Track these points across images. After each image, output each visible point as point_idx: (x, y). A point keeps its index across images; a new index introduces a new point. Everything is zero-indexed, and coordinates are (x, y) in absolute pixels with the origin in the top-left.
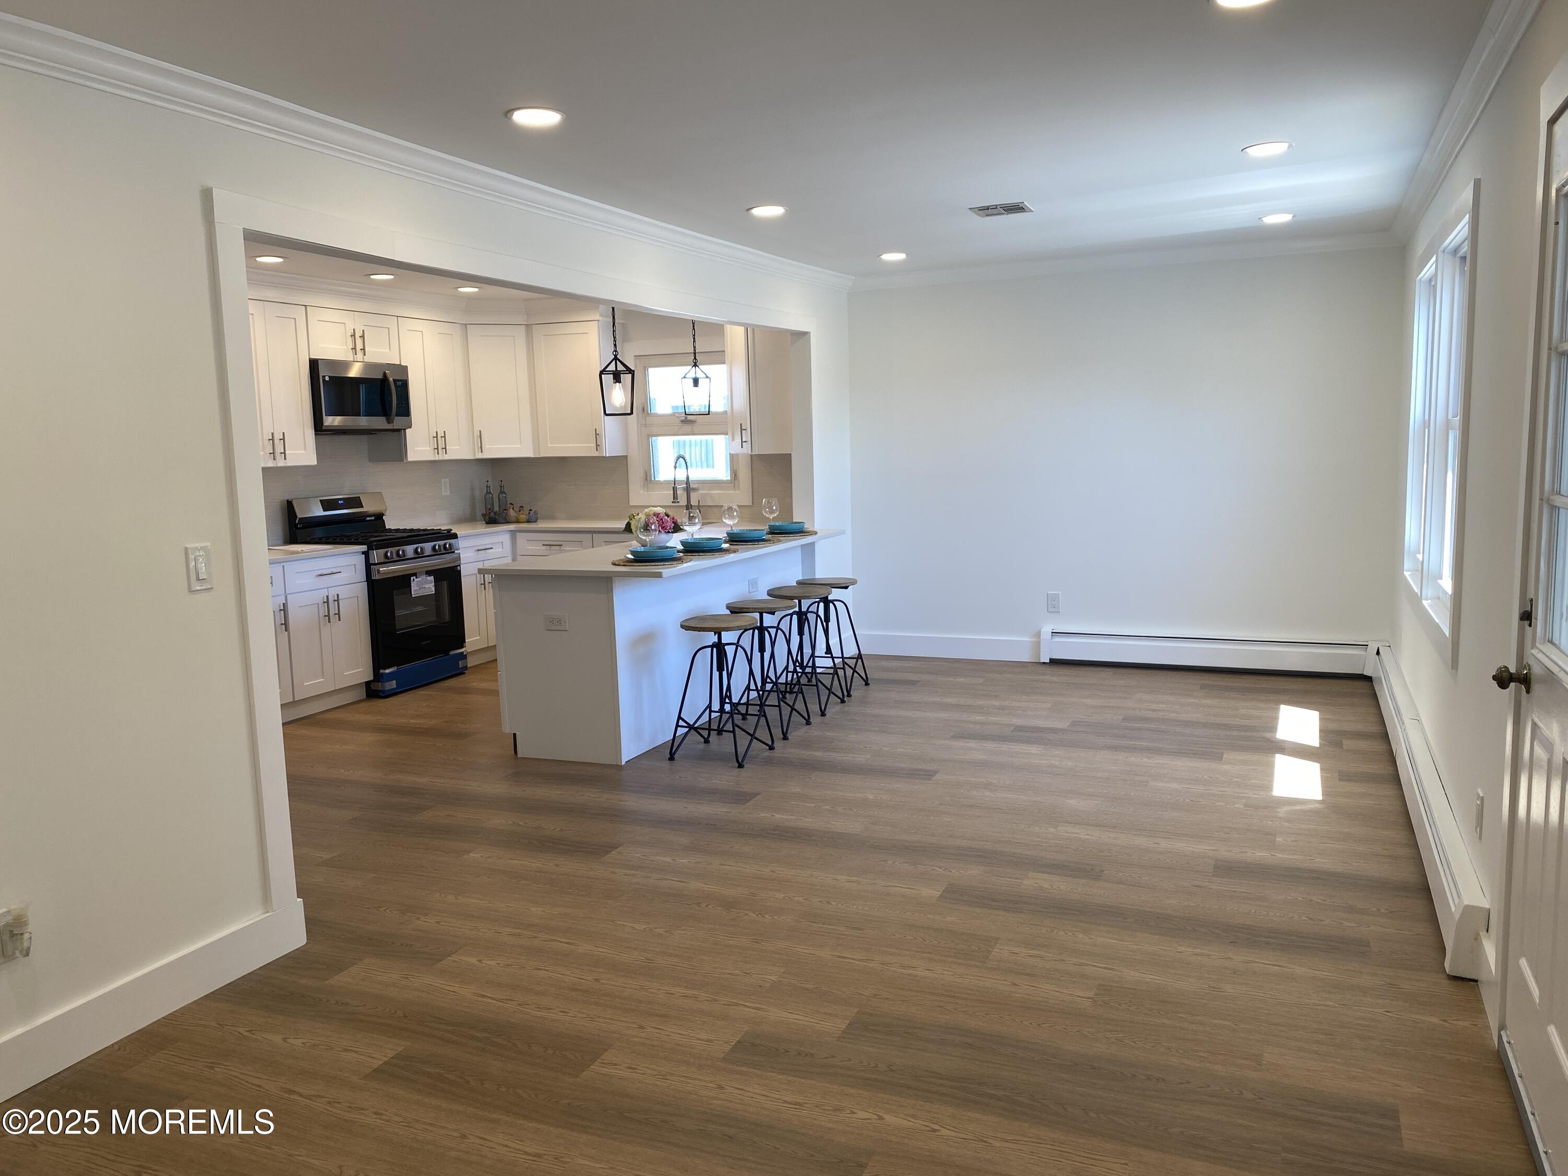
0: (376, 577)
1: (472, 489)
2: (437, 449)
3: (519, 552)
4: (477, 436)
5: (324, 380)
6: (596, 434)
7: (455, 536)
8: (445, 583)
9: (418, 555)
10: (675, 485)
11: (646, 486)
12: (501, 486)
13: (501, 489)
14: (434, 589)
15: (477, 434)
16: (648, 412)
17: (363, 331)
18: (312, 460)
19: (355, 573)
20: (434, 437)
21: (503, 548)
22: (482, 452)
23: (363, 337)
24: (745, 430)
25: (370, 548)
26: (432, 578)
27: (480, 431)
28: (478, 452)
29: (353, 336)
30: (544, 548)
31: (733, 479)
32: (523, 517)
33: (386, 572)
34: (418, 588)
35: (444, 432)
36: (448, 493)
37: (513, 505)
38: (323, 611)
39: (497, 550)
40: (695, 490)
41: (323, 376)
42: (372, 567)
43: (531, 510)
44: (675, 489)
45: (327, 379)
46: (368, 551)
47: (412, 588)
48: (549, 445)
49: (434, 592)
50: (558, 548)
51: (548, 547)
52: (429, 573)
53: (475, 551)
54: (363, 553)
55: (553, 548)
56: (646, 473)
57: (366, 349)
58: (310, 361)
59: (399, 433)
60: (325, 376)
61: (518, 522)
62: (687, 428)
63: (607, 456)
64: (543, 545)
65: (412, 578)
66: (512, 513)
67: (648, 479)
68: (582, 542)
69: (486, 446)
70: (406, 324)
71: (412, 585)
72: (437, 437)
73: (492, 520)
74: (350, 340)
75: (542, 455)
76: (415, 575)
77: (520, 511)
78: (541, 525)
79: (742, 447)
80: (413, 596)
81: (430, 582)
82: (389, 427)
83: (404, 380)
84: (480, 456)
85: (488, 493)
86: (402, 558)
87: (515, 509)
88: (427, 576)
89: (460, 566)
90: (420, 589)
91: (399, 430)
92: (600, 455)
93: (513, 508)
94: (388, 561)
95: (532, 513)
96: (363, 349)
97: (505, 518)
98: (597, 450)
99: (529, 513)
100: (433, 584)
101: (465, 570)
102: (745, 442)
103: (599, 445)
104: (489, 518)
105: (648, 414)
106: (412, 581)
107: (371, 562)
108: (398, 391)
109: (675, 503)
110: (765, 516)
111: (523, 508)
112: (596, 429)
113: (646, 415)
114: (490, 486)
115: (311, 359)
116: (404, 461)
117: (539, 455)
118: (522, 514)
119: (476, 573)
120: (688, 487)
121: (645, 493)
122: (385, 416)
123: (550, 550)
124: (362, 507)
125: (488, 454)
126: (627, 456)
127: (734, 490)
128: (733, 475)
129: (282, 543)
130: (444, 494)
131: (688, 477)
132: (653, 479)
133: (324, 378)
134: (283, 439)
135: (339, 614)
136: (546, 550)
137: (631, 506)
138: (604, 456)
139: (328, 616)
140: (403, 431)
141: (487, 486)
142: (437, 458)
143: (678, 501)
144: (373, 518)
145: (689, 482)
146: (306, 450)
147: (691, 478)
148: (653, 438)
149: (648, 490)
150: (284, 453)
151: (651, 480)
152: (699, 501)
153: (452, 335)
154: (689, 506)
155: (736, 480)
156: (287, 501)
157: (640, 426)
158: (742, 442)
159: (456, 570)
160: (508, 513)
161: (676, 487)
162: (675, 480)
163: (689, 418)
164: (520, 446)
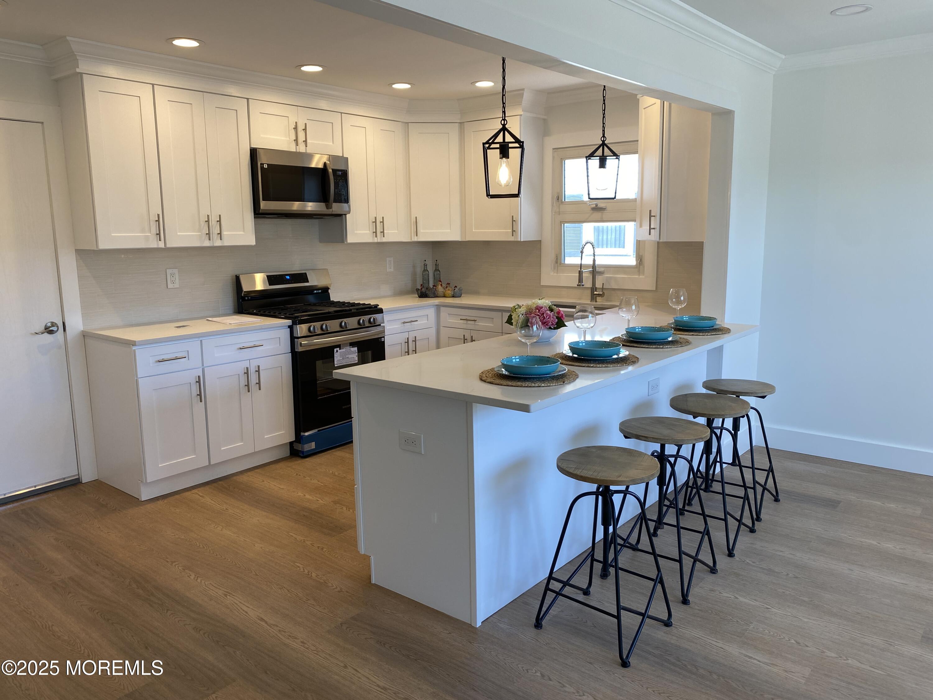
0: (299, 349)
1: (414, 267)
2: (376, 232)
3: (442, 324)
4: (414, 222)
5: (262, 168)
6: (513, 221)
7: (381, 311)
8: (370, 351)
9: (343, 330)
10: (581, 269)
11: (556, 268)
12: (436, 265)
13: (436, 268)
14: (357, 359)
15: (413, 220)
16: (562, 200)
17: (306, 124)
18: (251, 240)
19: (280, 345)
20: (373, 222)
21: (428, 321)
22: (417, 236)
23: (305, 130)
24: (654, 216)
25: (294, 323)
26: (356, 349)
27: (416, 217)
28: (414, 236)
29: (296, 128)
30: (462, 321)
31: (638, 264)
32: (449, 292)
33: (306, 345)
34: (341, 358)
35: (383, 218)
36: (392, 270)
37: (441, 282)
38: (243, 382)
39: (422, 322)
40: (601, 273)
41: (261, 164)
42: (296, 340)
43: (456, 287)
44: (580, 273)
45: (266, 166)
46: (292, 325)
47: (335, 358)
48: (474, 231)
49: (357, 362)
50: (473, 323)
51: (465, 322)
52: (352, 344)
53: (401, 323)
54: (289, 327)
55: (469, 322)
56: (557, 257)
57: (308, 141)
58: (251, 150)
59: (341, 217)
60: (263, 164)
61: (444, 296)
62: (598, 215)
63: (522, 240)
64: (461, 319)
65: (335, 350)
66: (440, 289)
67: (559, 262)
68: (493, 318)
69: (421, 230)
70: (349, 121)
71: (335, 356)
72: (375, 222)
73: (423, 295)
74: (293, 132)
75: (467, 239)
76: (339, 346)
77: (447, 287)
78: (465, 301)
79: (650, 234)
80: (336, 366)
81: (353, 353)
82: (329, 211)
83: (344, 170)
84: (415, 239)
85: (425, 270)
86: (325, 333)
87: (443, 285)
88: (351, 347)
89: (384, 337)
90: (343, 359)
91: (340, 215)
92: (516, 240)
93: (441, 285)
94: (311, 334)
95: (457, 289)
96: (305, 141)
97: (434, 293)
98: (513, 235)
99: (454, 289)
100: (357, 354)
101: (388, 341)
102: (654, 229)
103: (515, 231)
104: (421, 293)
105: (562, 202)
106: (335, 352)
107: (295, 335)
108: (336, 179)
109: (580, 285)
110: (671, 307)
111: (449, 284)
112: (513, 216)
113: (560, 203)
114: (427, 265)
115: (251, 148)
116: (345, 243)
117: (466, 239)
118: (449, 290)
119: (401, 343)
120: (594, 271)
121: (554, 274)
122: (324, 202)
123: (467, 324)
124: (309, 282)
125: (422, 238)
126: (541, 240)
127: (639, 275)
128: (639, 262)
129: (232, 312)
130: (388, 270)
131: (594, 261)
132: (563, 262)
133: (262, 166)
134: (220, 221)
135: (259, 383)
136: (463, 323)
137: (543, 286)
138: (518, 240)
139: (248, 385)
140: (344, 216)
141: (424, 265)
142: (376, 240)
143: (583, 284)
144: (317, 292)
145: (595, 266)
146: (244, 231)
147: (597, 263)
148: (565, 224)
149: (557, 273)
150: (220, 234)
151: (561, 263)
152: (603, 284)
153: (394, 131)
154: (594, 288)
155: (641, 266)
156: (236, 276)
157: (554, 213)
158: (650, 229)
159: (381, 341)
160: (437, 289)
161: (582, 271)
162: (581, 264)
163: (600, 205)
164: (450, 231)
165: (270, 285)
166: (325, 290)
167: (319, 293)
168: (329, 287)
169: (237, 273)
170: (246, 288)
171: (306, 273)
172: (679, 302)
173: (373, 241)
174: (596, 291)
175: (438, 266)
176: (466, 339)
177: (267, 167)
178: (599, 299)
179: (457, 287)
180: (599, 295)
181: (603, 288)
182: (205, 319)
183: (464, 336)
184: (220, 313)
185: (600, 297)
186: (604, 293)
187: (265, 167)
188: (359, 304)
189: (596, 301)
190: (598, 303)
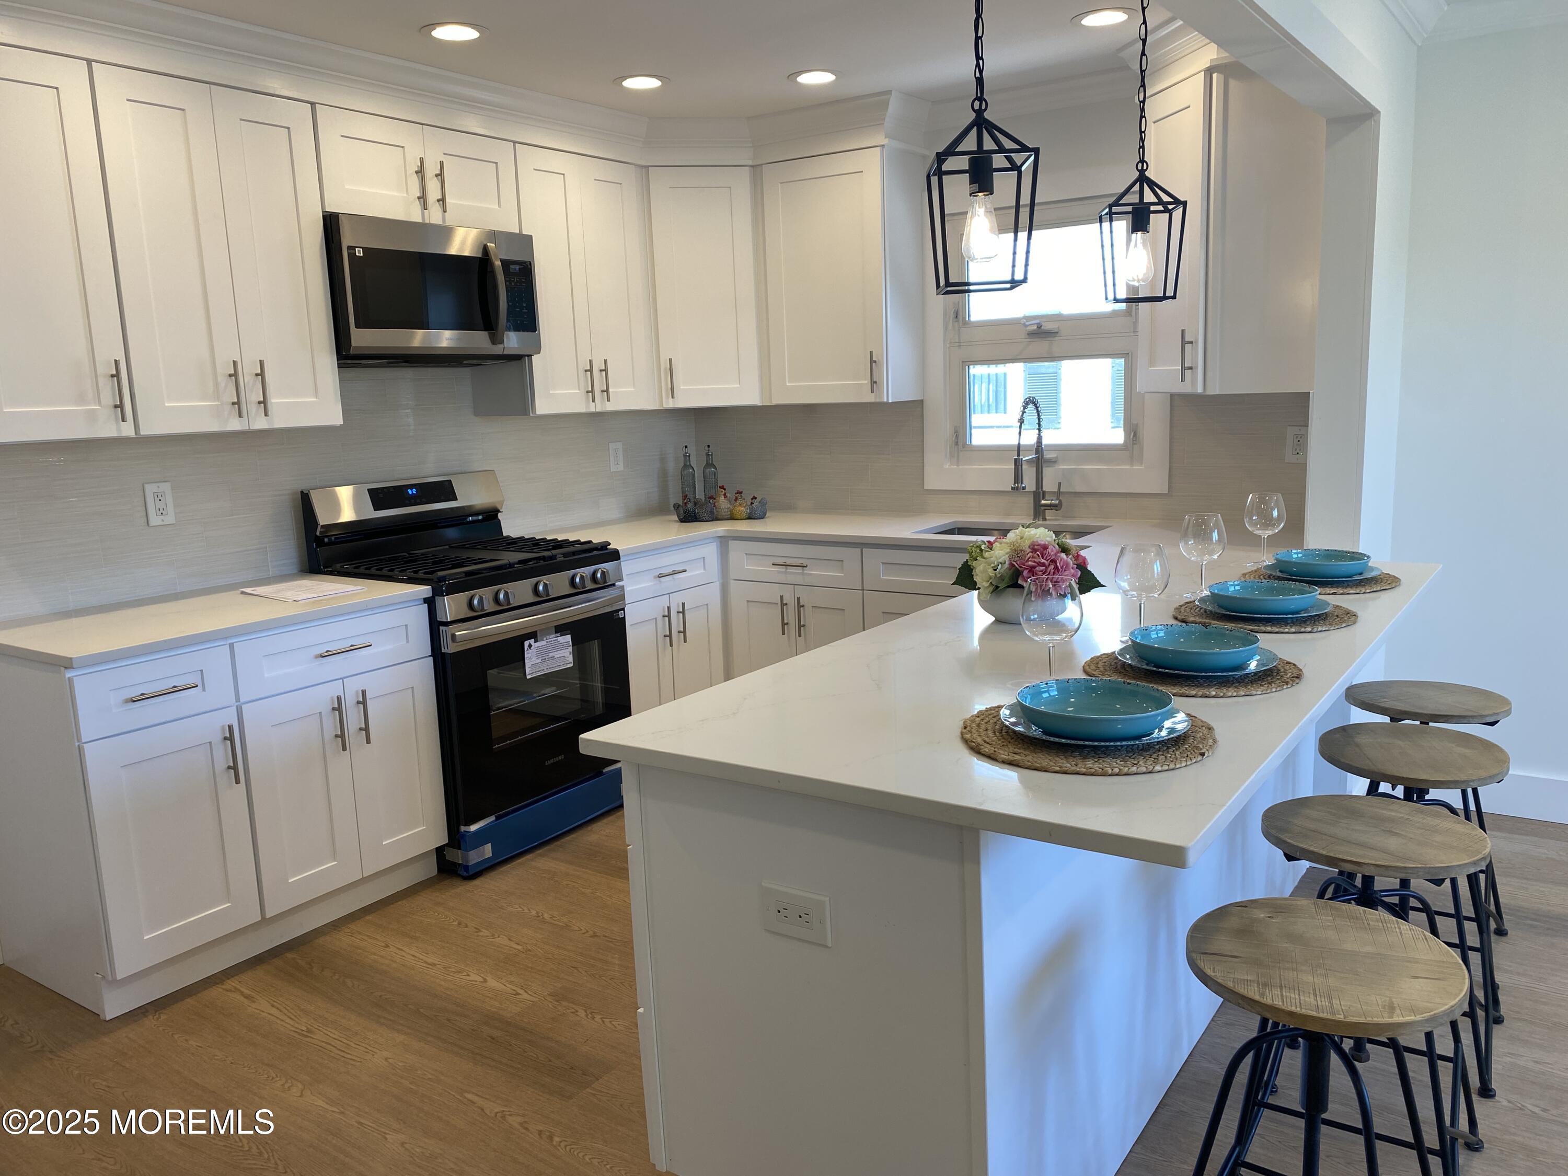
0: (449, 648)
1: (663, 460)
2: (592, 392)
3: (733, 574)
4: (665, 369)
5: (352, 256)
6: (872, 362)
7: (615, 555)
8: (596, 641)
9: (542, 600)
10: (1018, 455)
11: (955, 454)
12: (708, 455)
13: (707, 460)
14: (571, 659)
15: (665, 365)
16: (963, 319)
17: (441, 163)
18: (333, 416)
19: (407, 642)
20: (586, 371)
21: (705, 569)
22: (672, 397)
23: (440, 175)
25: (438, 592)
26: (569, 638)
27: (670, 360)
28: (668, 397)
29: (420, 172)
30: (776, 569)
31: (1130, 442)
32: (742, 510)
33: (465, 639)
34: (539, 660)
35: (605, 361)
36: (621, 467)
37: (725, 489)
38: (331, 727)
39: (694, 573)
40: (1052, 462)
41: (349, 248)
42: (441, 628)
43: (754, 498)
45: (359, 253)
46: (433, 597)
47: (526, 661)
49: (571, 665)
50: (799, 570)
51: (782, 569)
52: (561, 629)
53: (655, 577)
54: (426, 600)
55: (791, 570)
56: (956, 432)
57: (448, 200)
58: (324, 217)
59: (520, 360)
60: (354, 248)
61: (732, 518)
62: (1041, 346)
63: (890, 401)
64: (773, 565)
65: (526, 643)
66: (723, 504)
67: (961, 444)
68: (842, 561)
69: (680, 386)
70: (530, 159)
71: (526, 656)
72: (591, 370)
73: (689, 516)
74: (414, 181)
75: (775, 402)
76: (533, 635)
77: (736, 500)
78: (774, 525)
79: (1182, 380)
80: (528, 677)
81: (563, 646)
82: (497, 350)
83: (525, 262)
84: (670, 404)
85: (687, 466)
86: (504, 609)
87: (728, 495)
88: (559, 634)
89: (623, 609)
90: (544, 661)
91: (518, 358)
92: (878, 401)
93: (725, 495)
94: (475, 615)
95: (756, 503)
96: (442, 201)
97: (712, 512)
98: (872, 392)
99: (752, 503)
100: (570, 649)
101: (632, 616)
102: (1191, 368)
103: (876, 382)
104: (685, 512)
105: (964, 323)
106: (526, 650)
107: (440, 618)
108: (510, 281)
109: (1017, 488)
111: (741, 493)
112: (871, 353)
113: (961, 324)
114: (690, 455)
115: (325, 214)
116: (531, 415)
117: (771, 402)
118: (740, 505)
119: (656, 618)
120: (1039, 459)
121: (952, 467)
122: (485, 330)
123: (786, 573)
124: (457, 500)
125: (684, 401)
126: (922, 401)
127: (1132, 465)
128: (1132, 437)
129: (295, 571)
130: (612, 468)
131: (1040, 438)
132: (968, 443)
133: (353, 252)
134: (261, 374)
135: (366, 729)
136: (778, 572)
137: (928, 490)
138: (882, 401)
139: (342, 736)
140: (526, 358)
141: (685, 456)
142: (592, 409)
143: (1023, 485)
144: (475, 518)
145: (1042, 448)
146: (316, 394)
147: (1045, 441)
148: (971, 367)
149: (958, 466)
150: (264, 402)
151: (964, 445)
152: (1060, 484)
153: (621, 184)
154: (1039, 492)
155: (1135, 446)
156: (302, 492)
157: (948, 345)
158: (1183, 369)
159: (617, 617)
160: (716, 504)
161: (1022, 459)
162: (1019, 445)
163: (1047, 326)
164: (738, 386)
165: (377, 507)
166: (491, 516)
167: (478, 521)
168: (499, 508)
169: (303, 486)
170: (324, 518)
171: (451, 481)
172: (1268, 522)
173: (588, 411)
174: (1044, 498)
175: (712, 458)
176: (787, 604)
177: (362, 255)
178: (1049, 514)
179: (756, 498)
180: (1051, 506)
181: (1059, 493)
183: (782, 597)
184: (271, 574)
185: (1052, 509)
186: (1060, 501)
187: (357, 254)
188: (566, 543)
189: (1045, 519)
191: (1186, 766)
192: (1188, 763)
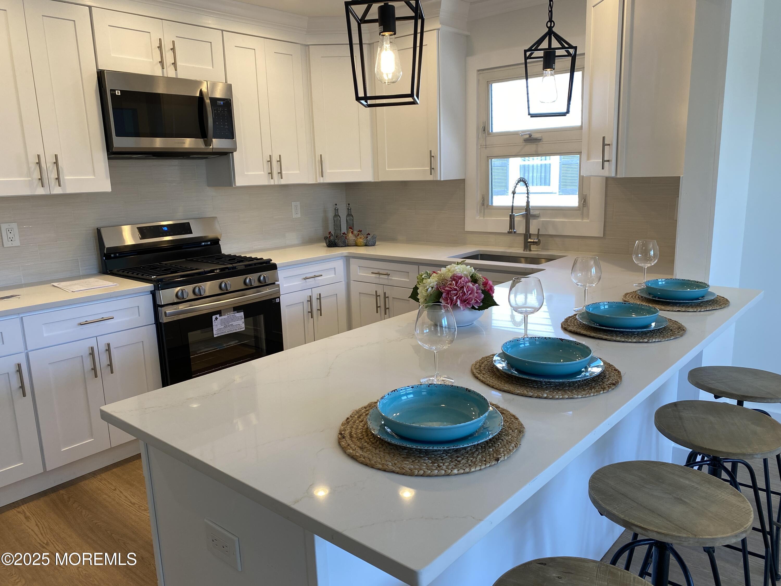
0: (165, 320)
1: (325, 211)
2: (271, 173)
3: (352, 278)
4: (319, 161)
5: (113, 95)
6: (431, 156)
7: (274, 267)
8: (262, 315)
9: (224, 292)
10: (512, 213)
11: (483, 211)
12: (348, 209)
13: (348, 212)
14: (243, 325)
15: (318, 158)
16: (488, 131)
17: (173, 42)
18: (105, 186)
19: (139, 316)
20: (267, 161)
21: (335, 274)
22: (322, 176)
23: (173, 49)
24: (609, 145)
25: (157, 288)
26: (242, 314)
27: (321, 155)
28: (320, 177)
29: (160, 47)
30: (374, 275)
31: (582, 205)
32: (361, 240)
33: (173, 314)
34: (223, 327)
35: (280, 156)
36: (299, 216)
37: (352, 229)
38: (88, 364)
39: (328, 277)
40: (536, 217)
41: (111, 90)
42: (159, 308)
44: (512, 217)
45: (118, 93)
46: (154, 290)
47: (214, 327)
48: (387, 169)
49: (244, 329)
50: (386, 277)
51: (377, 276)
52: (237, 309)
53: (302, 279)
54: (151, 292)
55: (382, 276)
56: (483, 198)
57: (178, 63)
58: (97, 73)
59: (224, 155)
60: (115, 90)
61: (356, 245)
62: (531, 147)
63: (442, 180)
64: (372, 273)
65: (214, 317)
66: (351, 237)
67: (485, 204)
68: (408, 272)
69: (327, 170)
70: (234, 41)
71: (214, 324)
72: (270, 161)
73: (332, 244)
74: (156, 53)
75: (380, 180)
76: (219, 313)
77: (358, 235)
79: (603, 168)
80: (215, 336)
81: (238, 319)
82: (213, 149)
83: (227, 99)
84: (321, 180)
85: (336, 215)
86: (199, 297)
87: (354, 233)
88: (236, 312)
89: (279, 298)
90: (226, 327)
92: (435, 179)
93: (352, 232)
94: (180, 300)
95: (369, 237)
96: (174, 64)
97: (344, 242)
98: (431, 174)
99: (367, 237)
100: (243, 320)
101: (284, 301)
102: (608, 161)
103: (433, 169)
104: (329, 242)
105: (489, 134)
106: (213, 320)
107: (158, 303)
108: (217, 110)
109: (511, 232)
110: (637, 265)
111: (361, 231)
112: (431, 151)
113: (487, 135)
114: (338, 209)
115: (98, 71)
116: (234, 186)
117: (378, 180)
118: (360, 238)
119: (303, 302)
120: (527, 215)
121: (481, 218)
122: (202, 138)
123: (379, 278)
124: (192, 233)
125: (329, 179)
126: (464, 179)
127: (582, 218)
128: (582, 202)
129: (96, 272)
130: (294, 216)
131: (528, 202)
132: (490, 204)
133: (113, 92)
134: (56, 163)
135: (111, 365)
136: (376, 277)
137: (467, 231)
138: (437, 179)
139: (94, 369)
140: (231, 154)
141: (335, 209)
142: (272, 182)
143: (515, 231)
144: (206, 243)
145: (529, 208)
146: (94, 175)
147: (531, 204)
148: (493, 160)
149: (484, 217)
150: (58, 179)
151: (488, 205)
152: (539, 229)
153: (292, 55)
154: (527, 234)
155: (585, 208)
157: (479, 147)
158: (604, 161)
159: (275, 302)
160: (347, 237)
161: (514, 215)
162: (513, 206)
163: (535, 136)
164: (360, 170)
165: (142, 238)
166: (216, 242)
167: (208, 245)
168: (219, 238)
169: (96, 227)
170: (109, 244)
171: (189, 223)
172: (647, 258)
173: (269, 184)
174: (530, 238)
175: (351, 210)
176: (379, 296)
177: (120, 94)
178: (533, 248)
179: (369, 234)
180: (534, 243)
181: (538, 235)
182: (50, 283)
183: (376, 292)
184: (81, 273)
185: (534, 245)
186: (539, 240)
187: (117, 94)
188: (251, 259)
189: (530, 250)
190: (532, 253)
191: (480, 470)
192: (483, 467)
